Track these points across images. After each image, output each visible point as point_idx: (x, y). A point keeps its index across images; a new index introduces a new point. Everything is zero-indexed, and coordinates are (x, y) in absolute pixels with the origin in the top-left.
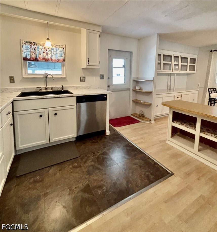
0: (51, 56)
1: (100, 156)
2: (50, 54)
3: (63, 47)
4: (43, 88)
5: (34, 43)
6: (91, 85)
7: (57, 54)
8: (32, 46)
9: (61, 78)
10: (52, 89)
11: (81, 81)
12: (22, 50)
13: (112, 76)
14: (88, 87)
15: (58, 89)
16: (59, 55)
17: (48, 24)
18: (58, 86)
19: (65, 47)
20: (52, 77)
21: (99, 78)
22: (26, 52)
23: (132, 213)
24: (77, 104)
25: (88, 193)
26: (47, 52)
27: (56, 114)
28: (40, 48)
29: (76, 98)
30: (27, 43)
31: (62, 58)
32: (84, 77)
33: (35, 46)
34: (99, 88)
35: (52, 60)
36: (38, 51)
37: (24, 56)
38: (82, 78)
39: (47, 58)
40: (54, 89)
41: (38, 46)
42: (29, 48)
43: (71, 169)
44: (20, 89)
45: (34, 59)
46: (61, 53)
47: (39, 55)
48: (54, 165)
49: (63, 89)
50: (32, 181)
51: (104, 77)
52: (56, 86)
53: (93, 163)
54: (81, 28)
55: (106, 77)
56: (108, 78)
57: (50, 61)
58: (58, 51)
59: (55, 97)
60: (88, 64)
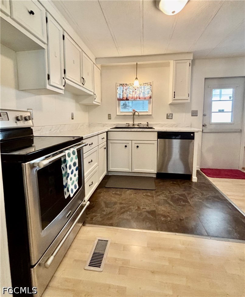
0: (139, 94)
1: (176, 195)
2: (138, 92)
3: (151, 84)
4: (131, 124)
5: (126, 84)
6: (179, 123)
7: (144, 92)
8: (125, 87)
9: (147, 115)
10: (138, 125)
11: (167, 118)
12: (117, 91)
13: (211, 112)
14: (176, 125)
15: (144, 126)
16: (146, 93)
17: (137, 64)
18: (144, 123)
19: (152, 84)
20: (138, 114)
21: (190, 114)
22: (120, 93)
23: (188, 245)
24: (158, 139)
25: (152, 216)
26: (136, 91)
27: (138, 147)
28: (130, 88)
29: (157, 133)
30: (121, 85)
31: (149, 95)
32: (170, 114)
33: (127, 87)
34: (190, 127)
35: (140, 98)
36: (129, 91)
37: (118, 97)
38: (168, 115)
39: (136, 97)
40: (140, 126)
41: (129, 87)
42: (122, 89)
43: (144, 196)
44: (114, 125)
45: (125, 99)
46: (148, 90)
47: (129, 95)
48: (131, 189)
49: (148, 126)
50: (114, 192)
51: (197, 113)
52: (142, 123)
53: (166, 198)
54: (170, 61)
55: (200, 114)
56: (204, 115)
57: (138, 99)
58: (146, 89)
59: (137, 131)
60: (175, 99)
